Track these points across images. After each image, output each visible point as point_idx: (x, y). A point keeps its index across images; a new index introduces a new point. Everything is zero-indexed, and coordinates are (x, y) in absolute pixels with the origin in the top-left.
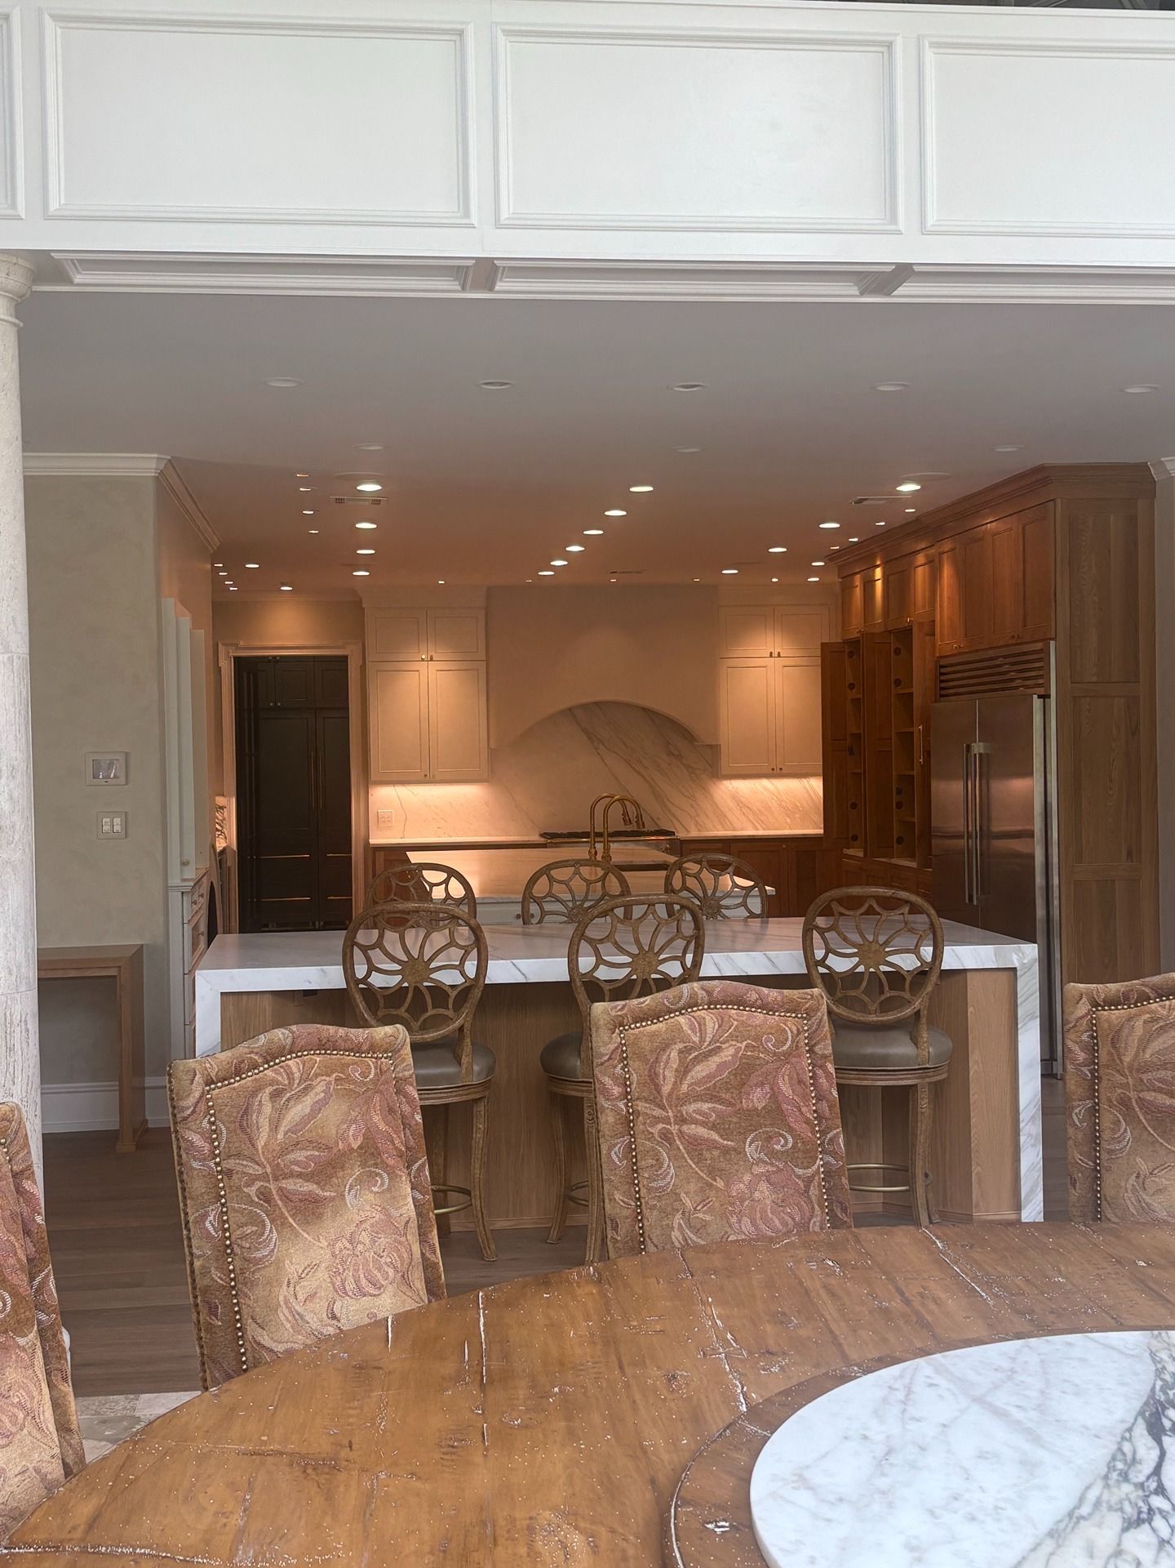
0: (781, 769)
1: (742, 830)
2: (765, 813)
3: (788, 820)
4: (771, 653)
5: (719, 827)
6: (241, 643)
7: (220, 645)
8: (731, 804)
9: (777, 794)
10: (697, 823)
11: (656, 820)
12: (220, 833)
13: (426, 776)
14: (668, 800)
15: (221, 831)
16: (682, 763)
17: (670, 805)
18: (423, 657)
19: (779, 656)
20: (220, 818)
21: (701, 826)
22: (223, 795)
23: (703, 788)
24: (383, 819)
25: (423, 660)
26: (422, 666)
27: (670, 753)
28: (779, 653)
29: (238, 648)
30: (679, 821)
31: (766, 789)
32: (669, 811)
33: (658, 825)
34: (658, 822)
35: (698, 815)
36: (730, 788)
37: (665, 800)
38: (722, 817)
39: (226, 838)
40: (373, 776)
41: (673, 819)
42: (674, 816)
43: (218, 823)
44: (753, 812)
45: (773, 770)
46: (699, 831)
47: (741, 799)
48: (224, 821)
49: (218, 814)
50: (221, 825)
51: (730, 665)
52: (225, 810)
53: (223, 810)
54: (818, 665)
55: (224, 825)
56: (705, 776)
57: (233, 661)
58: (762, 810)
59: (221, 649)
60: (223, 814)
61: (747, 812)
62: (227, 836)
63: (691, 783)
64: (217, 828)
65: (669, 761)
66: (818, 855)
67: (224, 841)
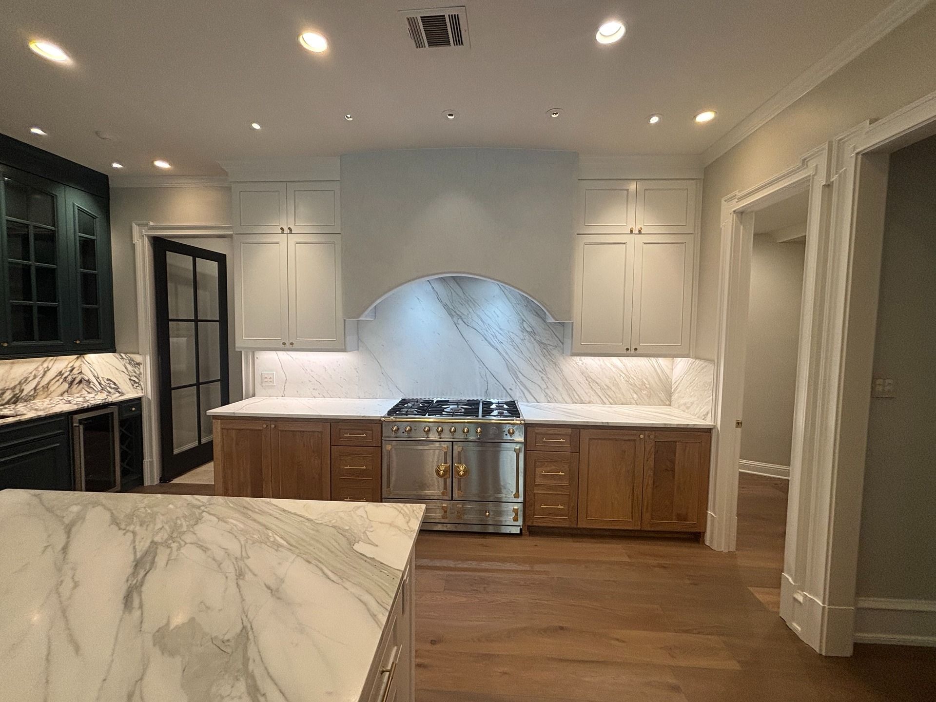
0: (636, 349)
2: (613, 388)
3: (635, 396)
4: (632, 230)
5: (567, 398)
6: (151, 224)
7: (134, 225)
8: (582, 379)
9: (625, 372)
10: (547, 395)
11: (509, 391)
12: (137, 385)
13: (285, 343)
14: (520, 372)
15: (138, 383)
16: (535, 339)
19: (640, 232)
20: (138, 373)
21: (550, 397)
22: (139, 353)
23: (555, 363)
24: (266, 380)
25: (283, 233)
26: (282, 241)
27: (524, 329)
28: (641, 228)
29: (151, 228)
30: (530, 392)
31: (615, 366)
32: (521, 383)
34: (510, 393)
36: (580, 364)
37: (518, 373)
39: (142, 389)
40: (238, 343)
41: (524, 391)
42: (525, 388)
43: (135, 377)
44: (602, 389)
45: (627, 349)
46: (549, 402)
47: (590, 374)
48: (141, 375)
49: (135, 370)
50: (138, 379)
51: (588, 242)
52: (141, 366)
53: (139, 366)
54: (682, 243)
55: (141, 379)
56: (555, 352)
57: (146, 239)
58: (610, 385)
59: (136, 229)
60: (139, 369)
61: (595, 386)
62: (143, 387)
63: (543, 358)
64: (134, 381)
65: (522, 337)
66: (679, 446)
67: (140, 391)
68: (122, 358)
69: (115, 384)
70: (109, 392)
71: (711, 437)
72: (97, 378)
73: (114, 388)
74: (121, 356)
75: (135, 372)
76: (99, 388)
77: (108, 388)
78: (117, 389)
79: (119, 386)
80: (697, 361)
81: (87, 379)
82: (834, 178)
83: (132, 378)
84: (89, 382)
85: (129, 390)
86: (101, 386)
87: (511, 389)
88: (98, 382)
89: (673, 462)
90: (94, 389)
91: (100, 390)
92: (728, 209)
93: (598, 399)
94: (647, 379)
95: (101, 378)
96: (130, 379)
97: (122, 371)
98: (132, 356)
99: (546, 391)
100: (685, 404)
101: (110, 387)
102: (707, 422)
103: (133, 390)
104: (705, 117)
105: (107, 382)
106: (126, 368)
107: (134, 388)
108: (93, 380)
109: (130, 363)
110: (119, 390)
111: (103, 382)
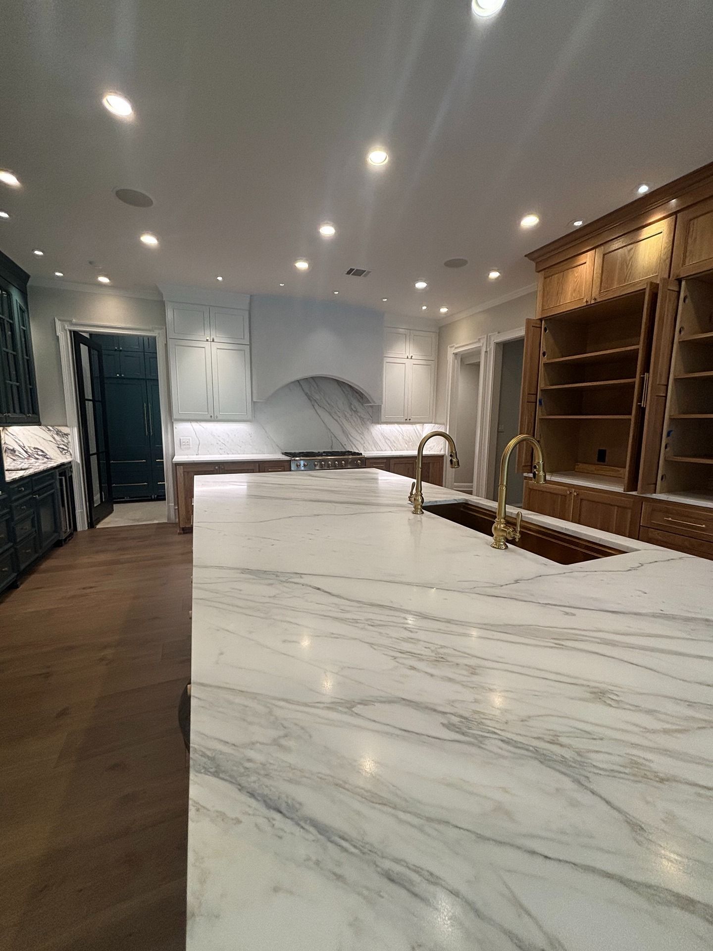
0: (410, 420)
1: (385, 450)
2: (396, 442)
3: (406, 446)
4: (408, 357)
5: (374, 449)
6: (74, 320)
7: (57, 320)
8: (382, 438)
9: (403, 433)
10: (364, 447)
12: (66, 451)
13: (211, 416)
14: (350, 434)
16: (357, 415)
17: (351, 438)
18: (208, 338)
19: (411, 358)
20: (66, 441)
22: (66, 426)
23: (367, 429)
24: (184, 443)
25: (207, 340)
26: (207, 345)
27: (351, 409)
28: (412, 356)
29: (72, 324)
30: (355, 446)
31: (396, 429)
32: (350, 440)
33: (345, 449)
34: (345, 446)
35: (364, 443)
36: (380, 429)
37: (350, 436)
38: (375, 444)
39: (71, 455)
40: (175, 416)
41: (353, 445)
42: (353, 444)
43: (64, 445)
44: (391, 442)
45: (406, 420)
46: (365, 451)
47: (386, 435)
48: (69, 444)
49: (63, 439)
50: (66, 446)
51: (387, 361)
52: (69, 436)
53: (67, 436)
54: (429, 365)
55: (69, 446)
56: (368, 422)
57: (68, 333)
58: (395, 441)
59: (58, 323)
60: (67, 439)
61: (387, 441)
62: (72, 453)
63: (361, 426)
64: (63, 448)
65: (351, 414)
66: (431, 465)
67: (70, 457)
68: (49, 430)
69: (42, 451)
70: (37, 459)
71: (443, 459)
72: (23, 448)
73: (41, 455)
74: (48, 428)
75: (63, 441)
76: (26, 455)
77: (36, 455)
78: (45, 456)
79: (47, 452)
80: (436, 425)
81: (12, 448)
82: (488, 349)
83: (60, 446)
84: (13, 451)
85: (58, 456)
86: (28, 454)
87: (345, 445)
88: (25, 451)
89: (429, 473)
90: (19, 457)
91: (26, 457)
92: (451, 352)
93: (389, 448)
94: (412, 436)
95: (27, 447)
96: (58, 447)
97: (50, 441)
98: (60, 428)
99: (364, 445)
100: (430, 447)
101: (38, 454)
102: (442, 453)
103: (62, 456)
104: (444, 310)
105: (34, 450)
106: (54, 438)
107: (63, 454)
108: (17, 448)
109: (57, 434)
110: (47, 456)
111: (29, 450)
